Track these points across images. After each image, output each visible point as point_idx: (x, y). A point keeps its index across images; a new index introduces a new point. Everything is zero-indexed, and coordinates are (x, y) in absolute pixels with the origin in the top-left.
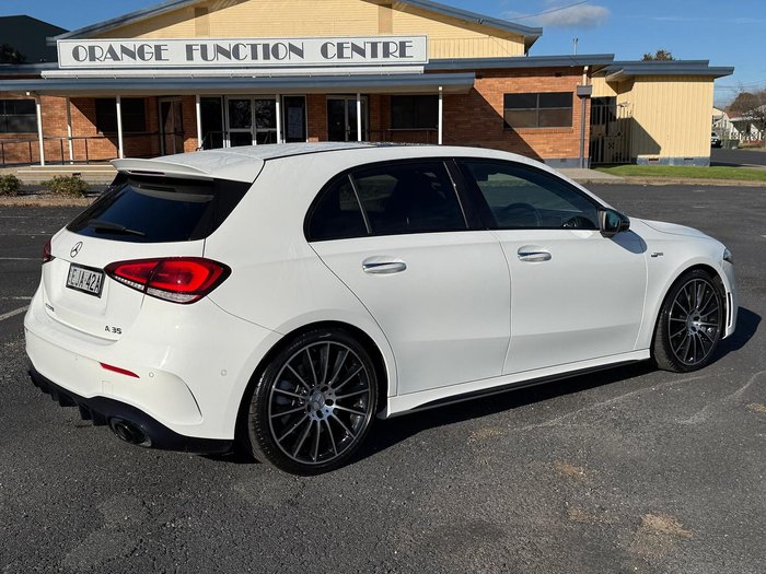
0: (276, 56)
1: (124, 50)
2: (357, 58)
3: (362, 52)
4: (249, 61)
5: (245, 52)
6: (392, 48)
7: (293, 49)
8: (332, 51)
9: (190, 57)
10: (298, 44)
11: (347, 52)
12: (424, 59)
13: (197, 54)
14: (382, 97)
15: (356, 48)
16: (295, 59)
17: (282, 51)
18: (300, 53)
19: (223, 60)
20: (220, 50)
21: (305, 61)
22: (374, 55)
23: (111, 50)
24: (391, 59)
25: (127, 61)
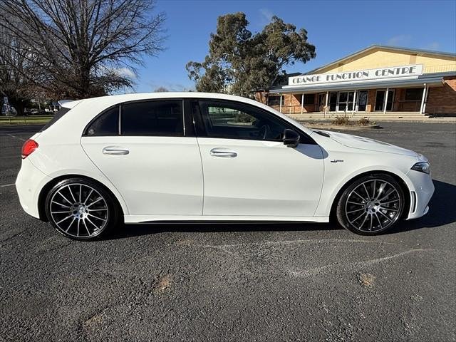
0: (358, 77)
1: (308, 79)
2: (390, 75)
3: (392, 73)
4: (348, 79)
5: (347, 76)
6: (406, 70)
7: (364, 73)
8: (380, 73)
9: (328, 80)
10: (366, 72)
11: (386, 73)
12: (420, 73)
13: (330, 78)
14: (402, 90)
15: (390, 71)
16: (365, 77)
17: (360, 74)
18: (367, 75)
19: (339, 79)
20: (338, 76)
21: (369, 77)
22: (398, 73)
23: (304, 79)
24: (405, 74)
25: (308, 82)
